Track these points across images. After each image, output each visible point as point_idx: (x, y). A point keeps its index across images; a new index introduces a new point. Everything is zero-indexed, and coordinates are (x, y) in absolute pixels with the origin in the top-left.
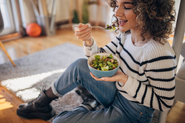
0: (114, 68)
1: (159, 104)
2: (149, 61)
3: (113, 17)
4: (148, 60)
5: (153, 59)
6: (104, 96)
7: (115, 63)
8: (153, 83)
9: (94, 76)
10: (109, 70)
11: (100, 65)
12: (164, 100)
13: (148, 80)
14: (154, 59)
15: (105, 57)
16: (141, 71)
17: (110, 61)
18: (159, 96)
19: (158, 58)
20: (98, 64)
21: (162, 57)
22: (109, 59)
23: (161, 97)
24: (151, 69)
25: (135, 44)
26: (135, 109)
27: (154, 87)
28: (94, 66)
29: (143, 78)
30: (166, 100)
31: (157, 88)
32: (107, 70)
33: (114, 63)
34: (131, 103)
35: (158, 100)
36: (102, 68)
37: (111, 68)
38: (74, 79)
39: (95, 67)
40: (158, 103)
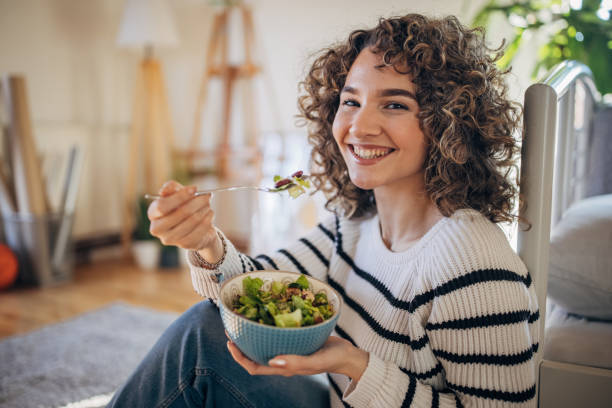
0: (319, 320)
2: (439, 288)
4: (434, 287)
5: (450, 282)
7: (322, 304)
8: (457, 374)
9: (243, 355)
10: (303, 326)
11: (270, 307)
13: (439, 368)
14: (455, 280)
16: (417, 333)
17: (304, 298)
20: (257, 307)
21: (480, 271)
22: (298, 291)
24: (447, 319)
25: (393, 247)
27: (461, 388)
28: (245, 312)
29: (424, 360)
31: (473, 392)
32: (296, 325)
33: (316, 304)
36: (280, 319)
37: (308, 317)
38: (181, 381)
39: (248, 316)
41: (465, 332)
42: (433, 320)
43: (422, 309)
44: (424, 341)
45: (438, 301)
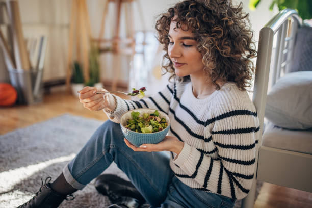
0: (161, 129)
1: (232, 186)
2: (218, 117)
3: (164, 58)
4: (216, 116)
5: (222, 115)
6: (152, 182)
7: (163, 123)
8: (223, 152)
9: (131, 144)
10: (153, 132)
11: (140, 125)
12: (238, 179)
13: (216, 150)
15: (147, 115)
16: (207, 135)
17: (155, 120)
18: (231, 173)
19: (230, 112)
20: (135, 124)
21: (236, 110)
22: (154, 117)
23: (235, 174)
24: (220, 130)
25: (198, 97)
26: (204, 202)
27: (224, 158)
28: (130, 127)
29: (209, 147)
30: (242, 179)
31: (229, 160)
32: (150, 132)
33: (161, 123)
34: (197, 192)
35: (230, 179)
36: (143, 130)
37: (156, 129)
38: (103, 150)
39: (132, 128)
40: (229, 184)
41: (227, 135)
42: (214, 130)
43: (210, 126)
44: (210, 138)
45: (217, 122)
